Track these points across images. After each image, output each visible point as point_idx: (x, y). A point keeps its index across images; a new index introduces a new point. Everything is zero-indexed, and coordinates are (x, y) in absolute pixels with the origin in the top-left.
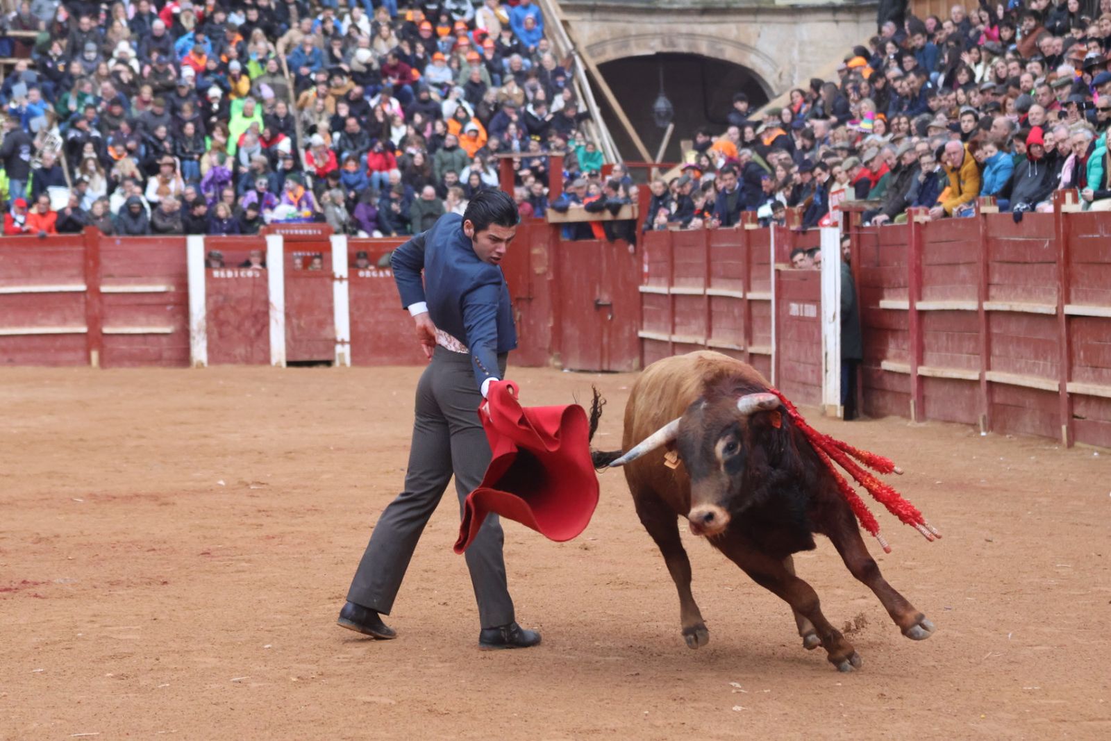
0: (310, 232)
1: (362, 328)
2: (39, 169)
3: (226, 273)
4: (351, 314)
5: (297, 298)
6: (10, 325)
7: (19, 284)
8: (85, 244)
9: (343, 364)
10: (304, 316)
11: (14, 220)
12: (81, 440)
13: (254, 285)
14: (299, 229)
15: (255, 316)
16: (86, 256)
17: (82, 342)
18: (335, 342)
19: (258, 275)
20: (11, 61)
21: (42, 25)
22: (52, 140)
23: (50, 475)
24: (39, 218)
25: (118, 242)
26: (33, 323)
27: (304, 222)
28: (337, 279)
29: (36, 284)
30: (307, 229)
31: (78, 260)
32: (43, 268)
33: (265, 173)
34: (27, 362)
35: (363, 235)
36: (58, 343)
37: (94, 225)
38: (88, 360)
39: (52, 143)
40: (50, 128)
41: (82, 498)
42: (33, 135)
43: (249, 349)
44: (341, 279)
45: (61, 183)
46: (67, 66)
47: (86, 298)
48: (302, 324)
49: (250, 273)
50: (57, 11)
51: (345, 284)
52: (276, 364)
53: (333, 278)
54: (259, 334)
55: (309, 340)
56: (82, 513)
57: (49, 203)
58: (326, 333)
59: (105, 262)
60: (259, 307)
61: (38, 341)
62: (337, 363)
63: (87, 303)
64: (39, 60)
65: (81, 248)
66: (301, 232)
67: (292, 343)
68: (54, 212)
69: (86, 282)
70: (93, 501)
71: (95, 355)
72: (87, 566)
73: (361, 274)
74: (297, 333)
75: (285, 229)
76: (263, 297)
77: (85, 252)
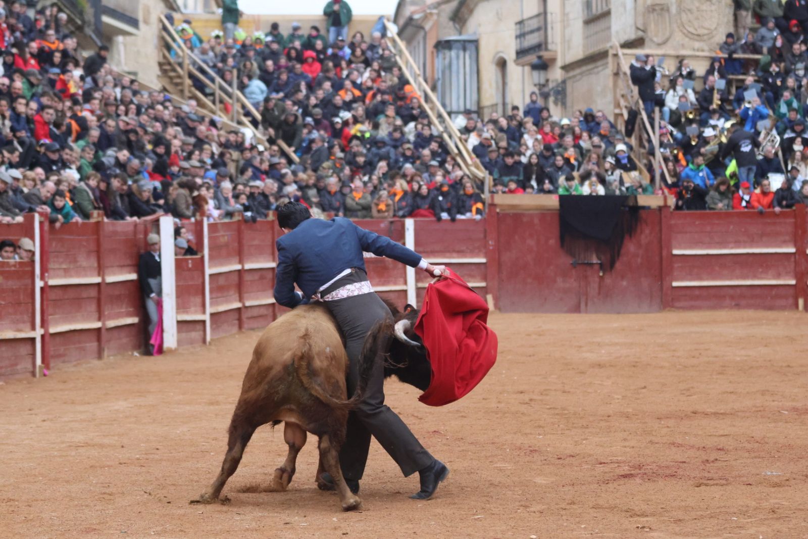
2: (761, 160)
6: (738, 278)
7: (745, 247)
8: (795, 217)
11: (742, 199)
12: (789, 366)
16: (796, 226)
17: (792, 291)
20: (741, 77)
21: (765, 50)
22: (773, 138)
23: (763, 393)
24: (761, 196)
26: (755, 277)
29: (757, 247)
31: (790, 229)
32: (763, 235)
34: (749, 307)
36: (774, 292)
37: (803, 202)
38: (796, 306)
39: (773, 141)
40: (771, 130)
41: (787, 410)
42: (758, 133)
45: (778, 170)
46: (784, 81)
47: (795, 258)
50: (775, 39)
56: (786, 422)
57: (769, 185)
61: (758, 291)
63: (795, 262)
64: (762, 76)
65: (793, 220)
68: (772, 193)
69: (795, 246)
70: (795, 413)
71: (801, 302)
72: (789, 463)
77: (795, 223)
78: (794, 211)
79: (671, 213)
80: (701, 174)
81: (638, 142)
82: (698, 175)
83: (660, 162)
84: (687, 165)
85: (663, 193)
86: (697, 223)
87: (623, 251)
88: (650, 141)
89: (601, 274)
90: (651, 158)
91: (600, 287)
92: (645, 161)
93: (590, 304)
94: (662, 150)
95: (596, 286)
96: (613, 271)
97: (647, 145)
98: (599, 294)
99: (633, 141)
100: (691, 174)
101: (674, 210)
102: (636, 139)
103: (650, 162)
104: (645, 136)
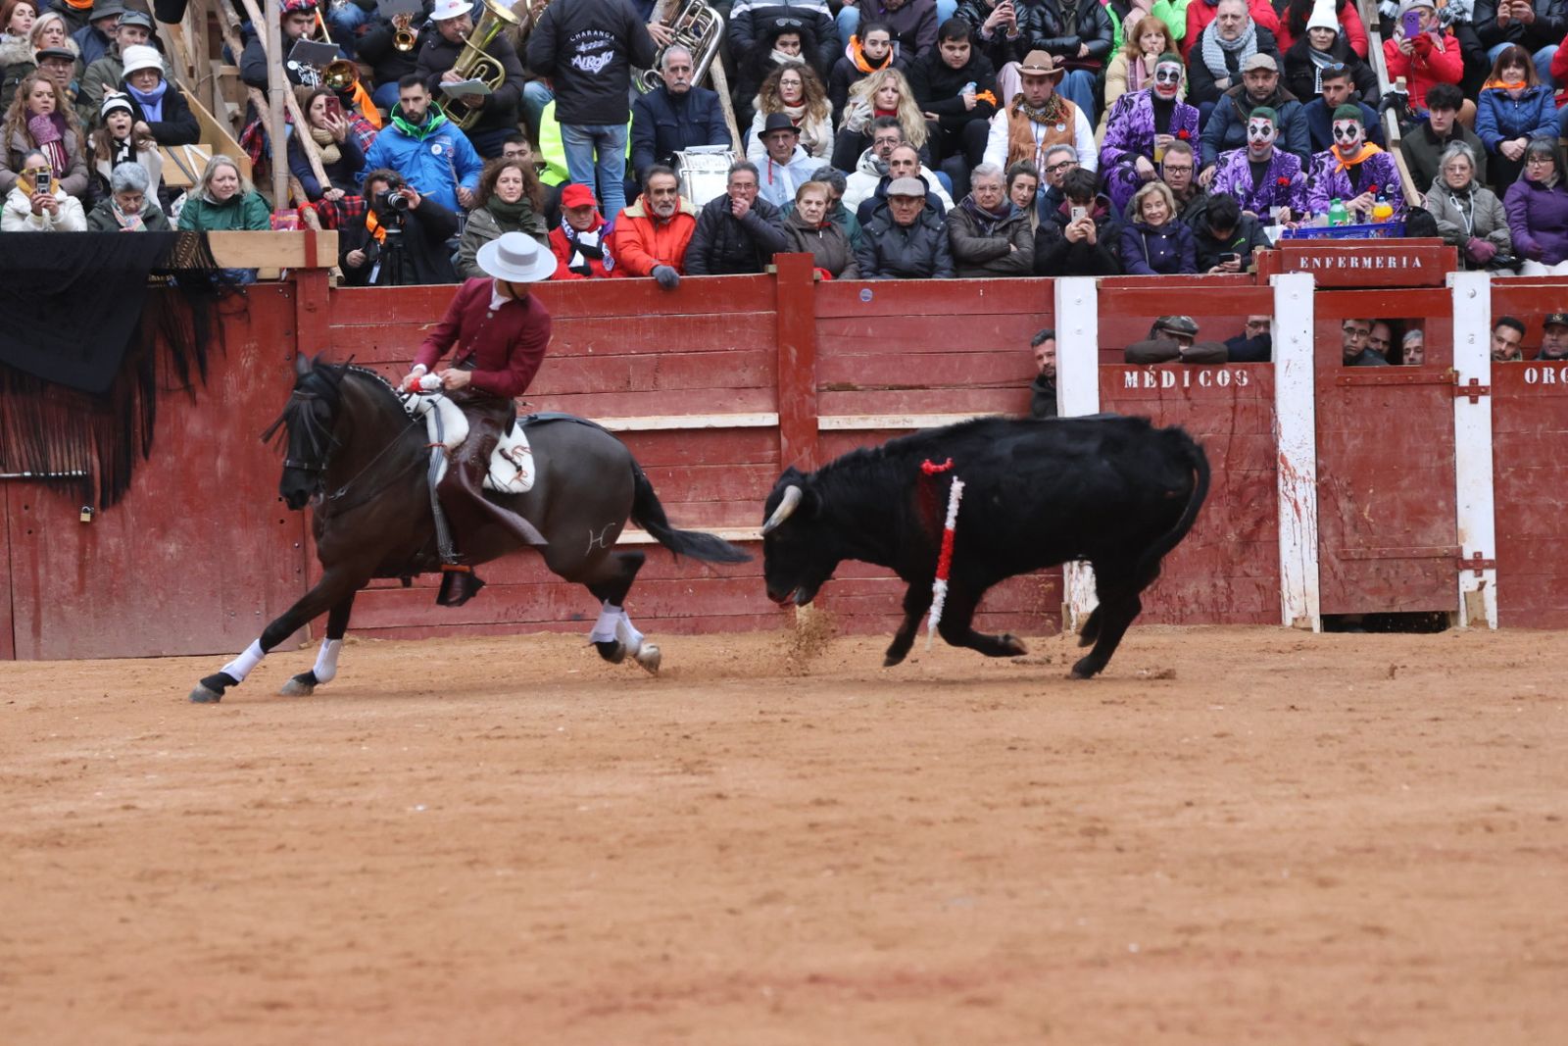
0: (1392, 262)
1: (1529, 523)
2: (654, 97)
3: (1158, 378)
4: (1499, 485)
5: (1353, 444)
8: (775, 304)
9: (1478, 622)
10: (1371, 491)
13: (1234, 409)
14: (1360, 255)
15: (1239, 494)
16: (779, 334)
18: (1458, 562)
19: (1245, 380)
24: (650, 234)
25: (867, 293)
27: (1374, 235)
28: (1462, 392)
29: (643, 408)
30: (1386, 254)
31: (757, 343)
32: (662, 367)
33: (1272, 101)
35: (1536, 269)
37: (801, 249)
38: (785, 614)
39: (696, 29)
43: (1221, 583)
44: (1474, 391)
47: (777, 444)
48: (1366, 514)
49: (1223, 377)
51: (1485, 402)
52: (1295, 619)
53: (1452, 388)
54: (1247, 541)
55: (1383, 558)
57: (677, 188)
58: (1431, 539)
59: (830, 349)
60: (1249, 468)
62: (1463, 620)
63: (780, 460)
65: (766, 313)
66: (1367, 262)
67: (1340, 567)
68: (691, 216)
69: (777, 410)
73: (1530, 376)
74: (1352, 539)
75: (1322, 255)
76: (1260, 440)
77: (777, 322)
78: (773, 275)
79: (332, 290)
80: (436, 149)
81: (204, 37)
82: (429, 153)
83: (287, 112)
84: (386, 121)
85: (302, 224)
86: (425, 327)
87: (161, 432)
88: (247, 34)
89: (86, 518)
90: (256, 94)
91: (82, 566)
92: (232, 107)
93: (46, 625)
94: (293, 65)
95: (70, 560)
96: (128, 504)
97: (237, 47)
98: (81, 588)
99: (186, 36)
100: (401, 148)
101: (340, 280)
102: (196, 27)
103: (251, 110)
104: (232, 15)
